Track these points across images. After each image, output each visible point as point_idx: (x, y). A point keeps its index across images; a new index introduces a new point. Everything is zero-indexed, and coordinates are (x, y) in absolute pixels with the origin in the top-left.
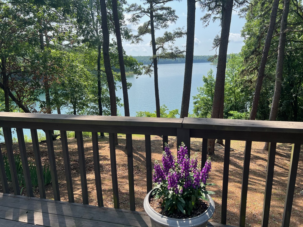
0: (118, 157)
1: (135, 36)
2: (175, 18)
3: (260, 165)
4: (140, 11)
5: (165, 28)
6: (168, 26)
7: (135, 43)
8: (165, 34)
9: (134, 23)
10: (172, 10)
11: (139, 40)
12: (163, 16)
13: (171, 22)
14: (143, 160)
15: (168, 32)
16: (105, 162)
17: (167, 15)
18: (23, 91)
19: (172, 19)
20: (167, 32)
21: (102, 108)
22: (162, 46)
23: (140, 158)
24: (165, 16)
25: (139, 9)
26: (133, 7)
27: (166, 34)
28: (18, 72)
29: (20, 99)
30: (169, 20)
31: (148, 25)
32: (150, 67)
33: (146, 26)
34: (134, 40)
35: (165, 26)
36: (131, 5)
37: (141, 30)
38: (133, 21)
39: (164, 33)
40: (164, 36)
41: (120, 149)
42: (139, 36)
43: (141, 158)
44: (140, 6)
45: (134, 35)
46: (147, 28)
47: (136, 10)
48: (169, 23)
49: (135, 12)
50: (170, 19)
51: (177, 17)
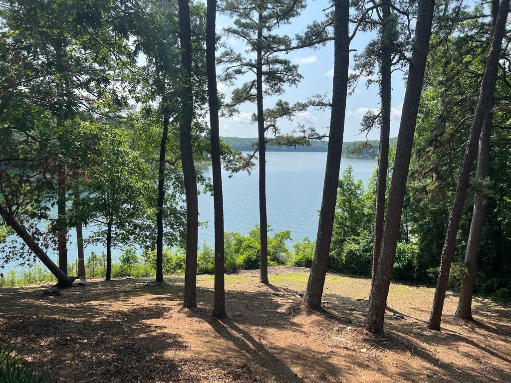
0: (202, 339)
1: (227, 105)
2: (297, 78)
3: (467, 355)
4: (239, 63)
5: (278, 93)
6: (283, 91)
7: (226, 116)
8: (277, 105)
9: (227, 83)
10: (291, 65)
11: (234, 113)
12: (277, 73)
13: (289, 84)
14: (253, 348)
15: (283, 101)
16: (178, 352)
17: (284, 73)
18: (18, 195)
19: (291, 79)
20: (281, 101)
21: (162, 228)
22: (273, 123)
23: (245, 343)
24: (281, 73)
25: (237, 59)
26: (228, 56)
27: (280, 104)
28: (13, 160)
29: (10, 209)
30: (286, 82)
31: (251, 87)
32: (251, 159)
33: (247, 89)
34: (225, 112)
35: (279, 90)
36: (224, 53)
37: (237, 95)
38: (225, 79)
39: (276, 102)
40: (276, 107)
41: (201, 318)
42: (234, 105)
43: (247, 342)
44: (240, 55)
45: (225, 103)
46: (248, 92)
47: (232, 61)
48: (285, 86)
49: (229, 65)
50: (289, 80)
51: (301, 77)
